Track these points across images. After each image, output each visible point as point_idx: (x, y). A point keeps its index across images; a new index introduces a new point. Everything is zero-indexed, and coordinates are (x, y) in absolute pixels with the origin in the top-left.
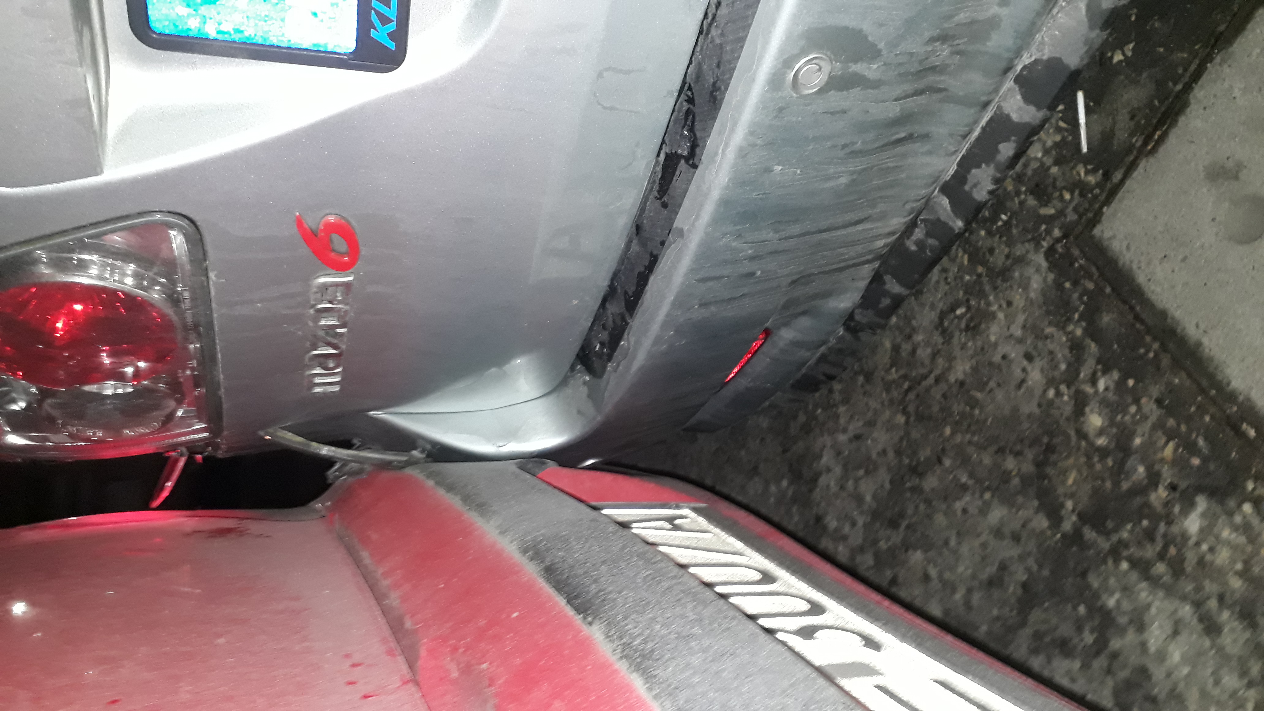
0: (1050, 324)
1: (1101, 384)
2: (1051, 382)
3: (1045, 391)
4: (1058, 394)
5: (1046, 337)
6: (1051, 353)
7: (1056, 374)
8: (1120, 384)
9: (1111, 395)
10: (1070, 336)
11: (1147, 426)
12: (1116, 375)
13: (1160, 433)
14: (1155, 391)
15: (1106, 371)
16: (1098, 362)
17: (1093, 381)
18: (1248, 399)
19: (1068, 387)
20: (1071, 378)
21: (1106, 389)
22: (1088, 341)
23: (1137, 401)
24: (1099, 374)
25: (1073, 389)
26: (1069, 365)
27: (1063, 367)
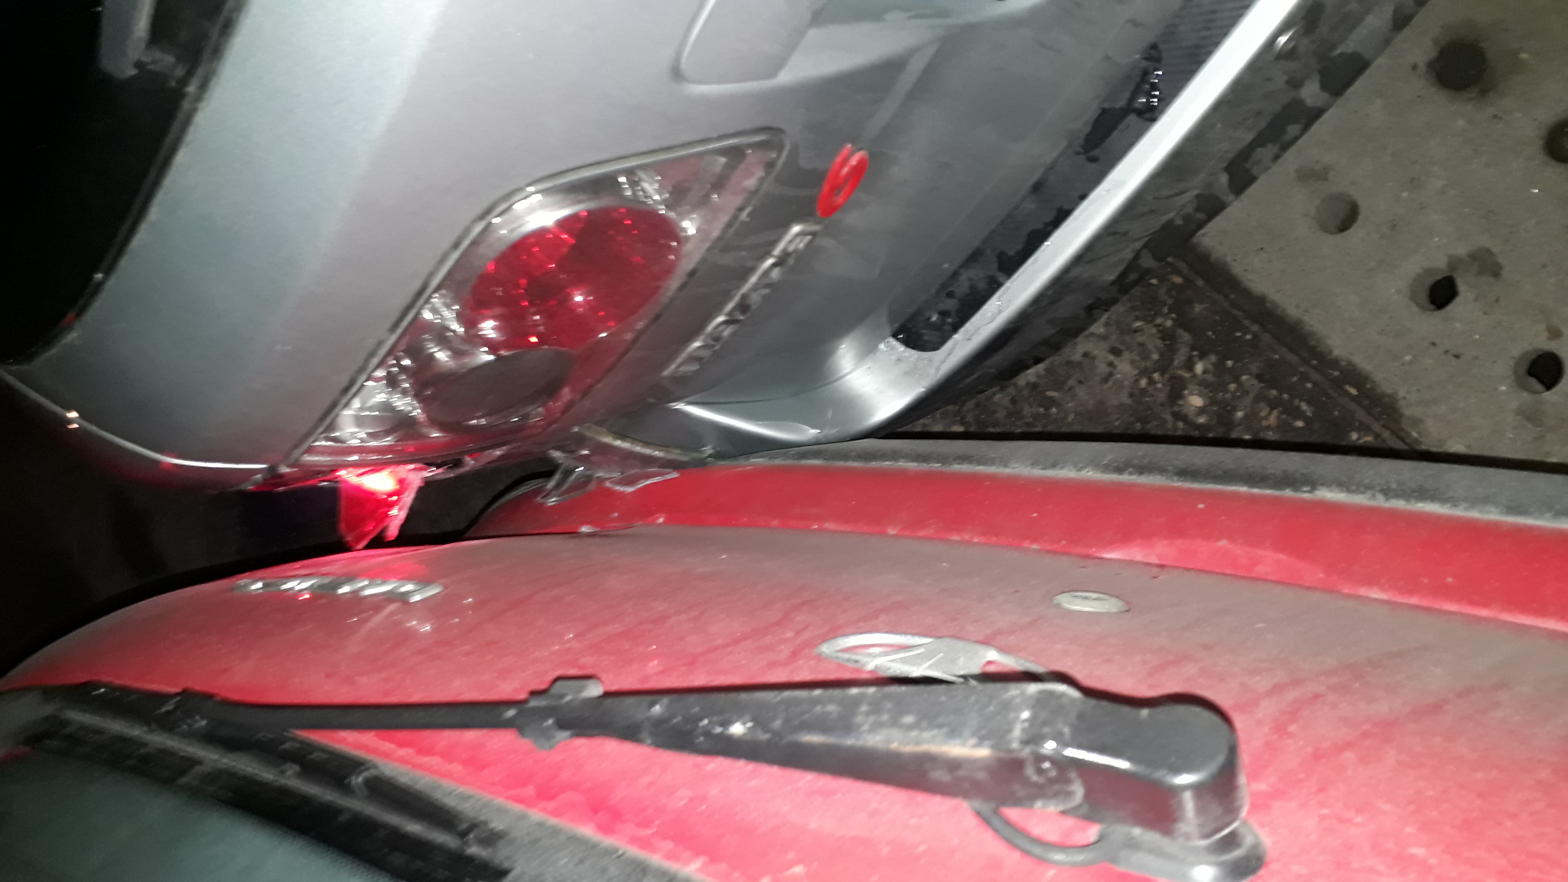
0: (1137, 319)
1: (1199, 368)
2: (1144, 372)
3: (1137, 381)
4: (1151, 382)
5: (1136, 331)
6: (1141, 345)
7: (1148, 364)
8: (1219, 367)
9: (1210, 377)
10: (1161, 328)
11: (1248, 400)
12: (1213, 358)
13: (1262, 404)
14: (1255, 368)
15: (1203, 356)
16: (1193, 348)
17: (1189, 365)
18: (1350, 363)
19: (1162, 374)
20: (1163, 366)
21: (1205, 372)
22: (1180, 331)
23: (1236, 379)
24: (1196, 359)
25: (1167, 376)
26: (1162, 355)
27: (1155, 356)
